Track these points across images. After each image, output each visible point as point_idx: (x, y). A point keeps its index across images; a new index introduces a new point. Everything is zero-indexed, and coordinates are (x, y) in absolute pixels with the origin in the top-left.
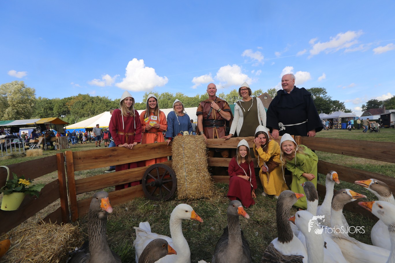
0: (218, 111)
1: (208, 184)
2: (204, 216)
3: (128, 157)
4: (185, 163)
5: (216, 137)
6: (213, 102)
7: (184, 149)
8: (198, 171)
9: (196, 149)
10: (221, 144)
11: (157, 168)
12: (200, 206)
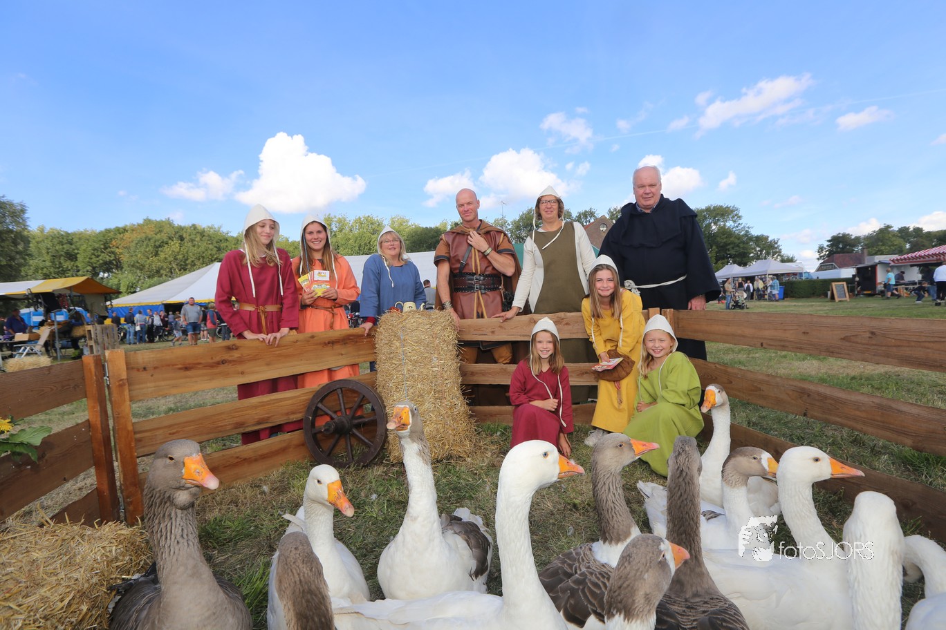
0: (486, 254)
1: (462, 426)
2: (450, 497)
3: (268, 364)
4: (408, 376)
5: (480, 316)
6: (473, 233)
7: (404, 343)
8: (437, 395)
9: (433, 343)
10: (493, 332)
11: (339, 391)
12: (443, 475)
